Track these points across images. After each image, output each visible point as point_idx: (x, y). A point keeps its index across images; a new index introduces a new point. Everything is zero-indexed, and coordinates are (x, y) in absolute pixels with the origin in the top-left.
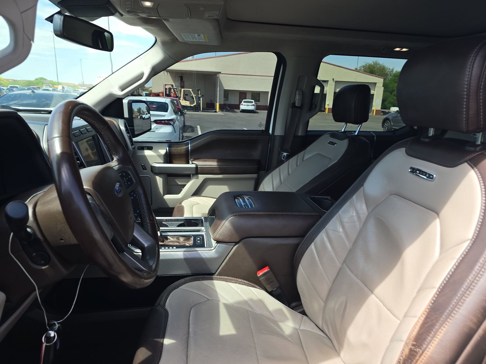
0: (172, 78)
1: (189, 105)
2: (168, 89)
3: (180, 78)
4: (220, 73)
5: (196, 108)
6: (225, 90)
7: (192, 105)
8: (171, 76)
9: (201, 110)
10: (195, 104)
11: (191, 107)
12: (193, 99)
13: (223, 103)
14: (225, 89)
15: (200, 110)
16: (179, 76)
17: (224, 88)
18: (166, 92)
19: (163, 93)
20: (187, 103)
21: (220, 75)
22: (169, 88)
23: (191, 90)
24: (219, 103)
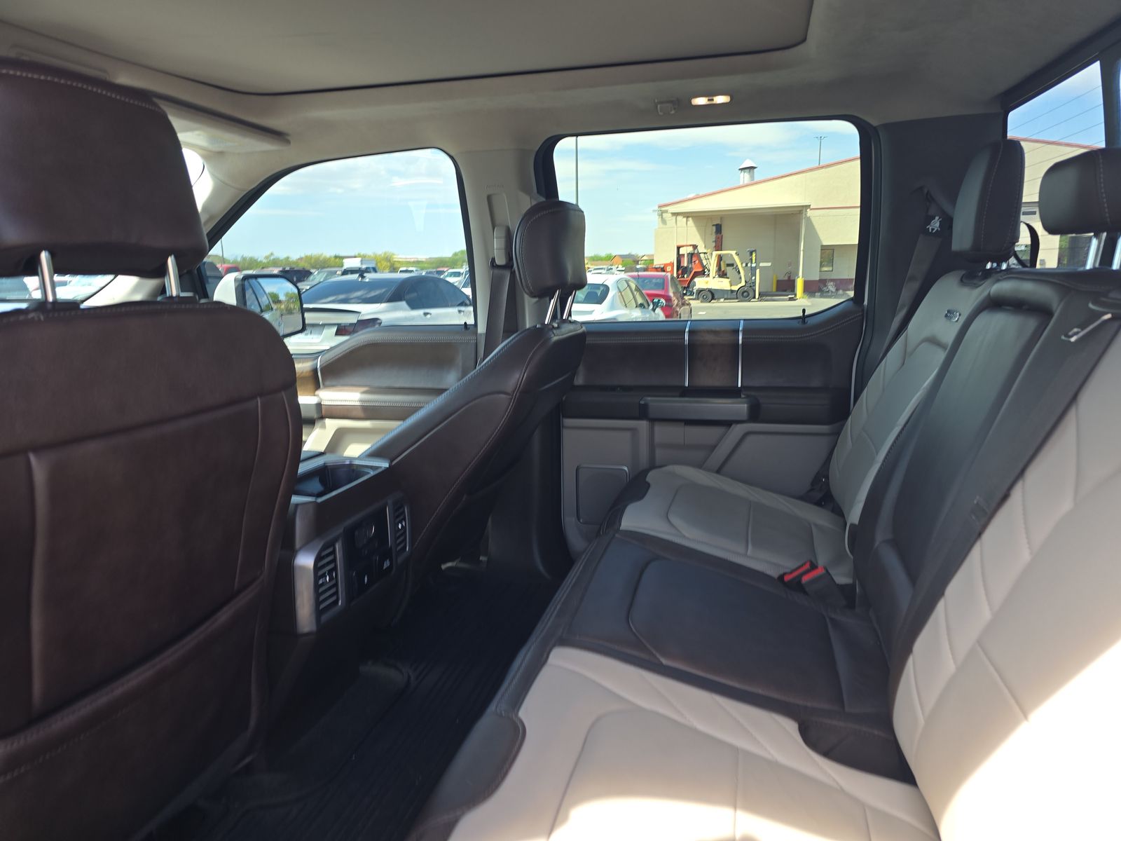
0: (699, 230)
1: (729, 288)
2: (686, 256)
3: (714, 228)
4: (808, 207)
5: (745, 294)
6: (822, 246)
7: (735, 288)
8: (697, 226)
9: (757, 296)
10: (743, 283)
11: (732, 291)
12: (739, 272)
13: (818, 279)
14: (825, 243)
15: (754, 297)
16: (714, 225)
17: (820, 241)
18: (679, 261)
19: (672, 264)
20: (724, 284)
21: (809, 213)
22: (688, 254)
23: (733, 253)
24: (803, 277)
